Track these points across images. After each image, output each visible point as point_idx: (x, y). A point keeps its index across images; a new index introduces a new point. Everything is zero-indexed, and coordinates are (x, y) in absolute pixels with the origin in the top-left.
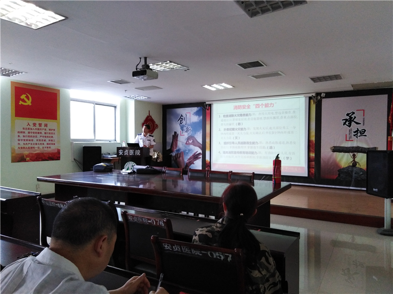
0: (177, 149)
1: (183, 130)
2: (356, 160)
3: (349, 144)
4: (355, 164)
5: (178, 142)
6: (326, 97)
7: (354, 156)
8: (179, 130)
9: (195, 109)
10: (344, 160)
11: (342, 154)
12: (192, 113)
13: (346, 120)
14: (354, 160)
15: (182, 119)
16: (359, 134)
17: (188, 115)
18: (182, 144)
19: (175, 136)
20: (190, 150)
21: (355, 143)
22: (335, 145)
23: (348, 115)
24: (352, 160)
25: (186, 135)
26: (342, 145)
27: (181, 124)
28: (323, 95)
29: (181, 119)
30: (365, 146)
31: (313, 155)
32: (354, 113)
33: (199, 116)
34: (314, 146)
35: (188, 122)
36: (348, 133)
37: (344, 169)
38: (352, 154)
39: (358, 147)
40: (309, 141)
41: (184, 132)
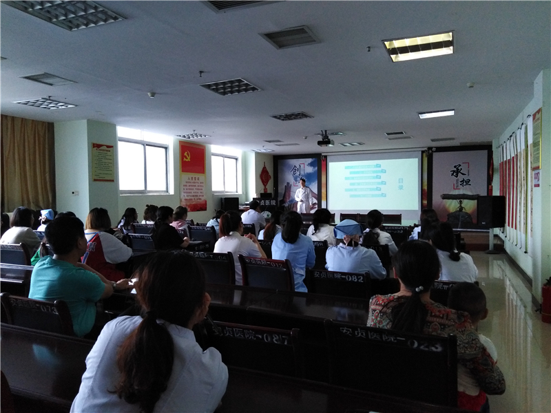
0: (290, 199)
1: (296, 181)
2: (463, 205)
3: (456, 192)
4: (461, 208)
5: (292, 192)
6: (436, 151)
7: (461, 202)
8: (292, 181)
9: (310, 160)
10: (452, 205)
11: (451, 200)
12: (306, 164)
13: (454, 171)
14: (461, 206)
15: (295, 169)
16: (465, 184)
17: (302, 166)
19: (288, 187)
21: (461, 192)
22: (445, 193)
23: (455, 167)
24: (459, 205)
26: (451, 193)
27: (294, 174)
28: (434, 149)
30: (470, 193)
31: (425, 202)
32: (460, 165)
33: (314, 167)
34: (426, 194)
35: (302, 173)
36: (455, 182)
37: (452, 213)
38: (459, 201)
39: (464, 195)
40: (422, 190)
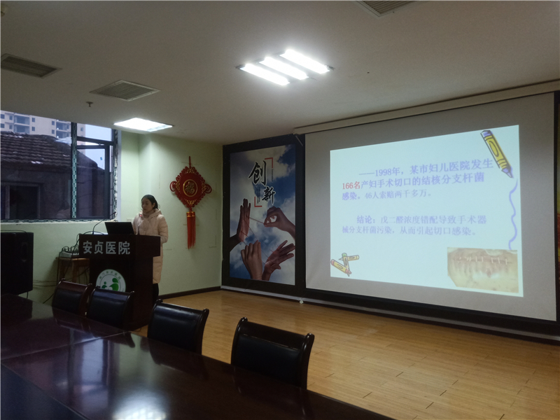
0: (249, 235)
5: (251, 221)
8: (251, 196)
9: (282, 149)
12: (276, 158)
15: (258, 171)
17: (269, 162)
18: (258, 226)
19: (245, 209)
20: (273, 239)
25: (265, 206)
27: (255, 182)
29: (256, 171)
33: (290, 163)
35: (269, 178)
40: (557, 217)
41: (261, 199)
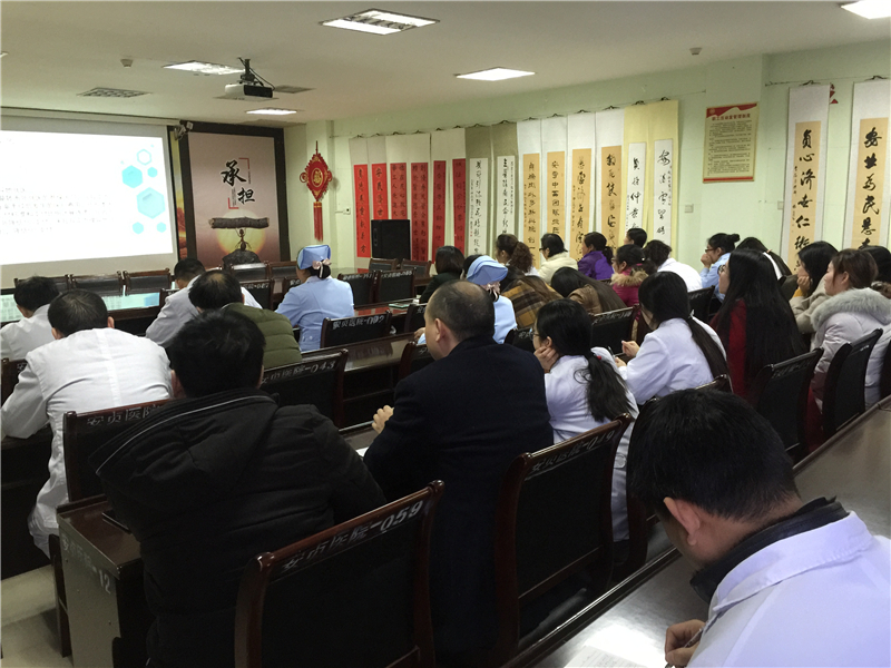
2: (245, 240)
3: (233, 215)
4: (244, 245)
6: (194, 130)
7: (242, 232)
10: (229, 239)
11: (226, 230)
13: (227, 173)
14: (242, 240)
16: (245, 198)
21: (241, 213)
22: (216, 216)
23: (228, 165)
26: (225, 217)
28: (190, 126)
30: (255, 217)
31: (183, 235)
32: (236, 163)
34: (185, 219)
36: (230, 195)
38: (238, 230)
39: (246, 219)
40: (176, 210)
